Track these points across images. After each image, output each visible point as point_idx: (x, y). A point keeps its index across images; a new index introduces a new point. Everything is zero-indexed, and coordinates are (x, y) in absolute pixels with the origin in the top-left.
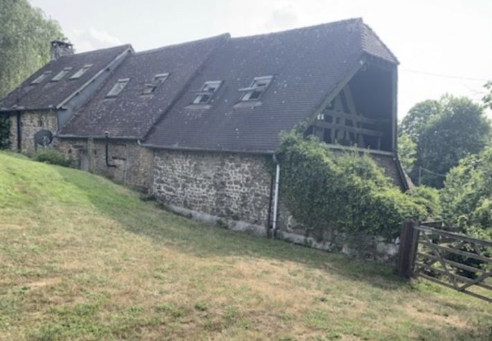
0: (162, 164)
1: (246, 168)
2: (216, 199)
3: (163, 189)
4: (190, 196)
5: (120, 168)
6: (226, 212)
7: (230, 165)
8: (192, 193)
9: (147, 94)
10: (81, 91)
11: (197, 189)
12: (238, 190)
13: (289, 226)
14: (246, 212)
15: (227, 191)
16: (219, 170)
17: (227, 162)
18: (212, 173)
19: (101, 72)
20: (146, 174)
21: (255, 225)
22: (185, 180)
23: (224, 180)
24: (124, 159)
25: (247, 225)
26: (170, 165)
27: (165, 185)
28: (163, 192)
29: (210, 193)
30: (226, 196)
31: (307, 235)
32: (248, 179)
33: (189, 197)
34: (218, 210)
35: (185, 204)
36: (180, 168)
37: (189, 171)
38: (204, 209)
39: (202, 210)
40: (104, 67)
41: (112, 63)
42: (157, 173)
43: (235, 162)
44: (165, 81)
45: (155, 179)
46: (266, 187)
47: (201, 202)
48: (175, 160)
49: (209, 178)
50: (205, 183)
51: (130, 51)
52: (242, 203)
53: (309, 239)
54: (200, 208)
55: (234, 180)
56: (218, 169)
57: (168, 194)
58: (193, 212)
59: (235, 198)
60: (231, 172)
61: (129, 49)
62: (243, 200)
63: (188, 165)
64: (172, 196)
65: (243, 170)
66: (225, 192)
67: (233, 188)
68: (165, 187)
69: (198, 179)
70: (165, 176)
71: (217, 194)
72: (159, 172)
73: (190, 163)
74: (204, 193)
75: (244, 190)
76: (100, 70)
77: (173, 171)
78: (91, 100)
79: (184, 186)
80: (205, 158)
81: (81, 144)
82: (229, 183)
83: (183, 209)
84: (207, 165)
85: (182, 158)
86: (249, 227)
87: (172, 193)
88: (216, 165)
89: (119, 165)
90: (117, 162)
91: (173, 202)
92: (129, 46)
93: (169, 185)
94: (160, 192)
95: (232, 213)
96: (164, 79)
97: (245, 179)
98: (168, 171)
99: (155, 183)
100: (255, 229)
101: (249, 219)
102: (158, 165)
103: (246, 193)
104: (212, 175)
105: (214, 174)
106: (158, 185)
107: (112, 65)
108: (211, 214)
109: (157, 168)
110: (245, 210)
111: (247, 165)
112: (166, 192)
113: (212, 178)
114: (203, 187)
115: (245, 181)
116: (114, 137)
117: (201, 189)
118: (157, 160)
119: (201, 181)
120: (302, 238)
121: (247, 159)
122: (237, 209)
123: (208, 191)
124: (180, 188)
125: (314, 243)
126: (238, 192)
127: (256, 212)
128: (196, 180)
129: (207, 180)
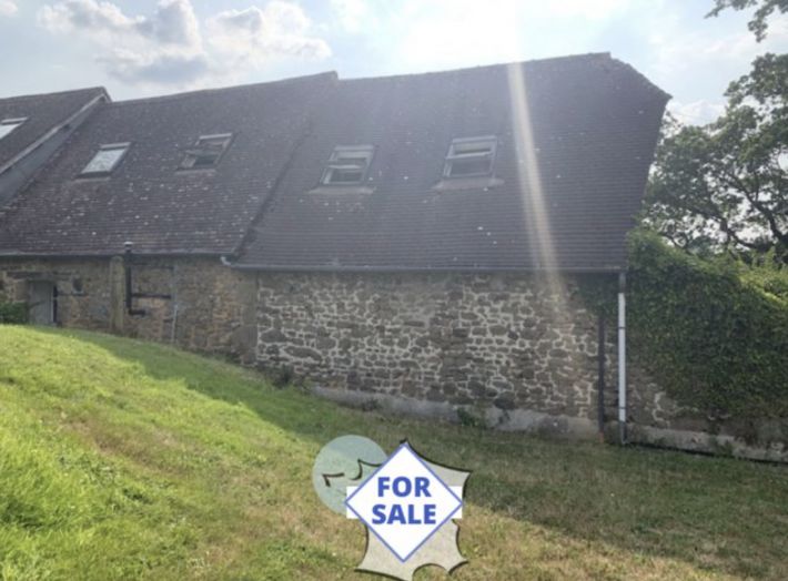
0: (280, 302)
1: (523, 302)
2: (440, 366)
3: (283, 354)
4: (366, 363)
5: (156, 314)
6: (474, 393)
7: (476, 297)
8: (374, 357)
9: (188, 169)
10: (16, 164)
11: (387, 348)
12: (504, 346)
13: (660, 414)
14: (533, 391)
15: (474, 349)
16: (444, 307)
17: (466, 291)
18: (426, 313)
19: (55, 130)
20: (233, 325)
21: (562, 416)
22: (349, 331)
23: (460, 327)
24: (168, 297)
25: (540, 417)
26: (301, 301)
27: (290, 344)
28: (286, 360)
29: (423, 354)
30: (469, 358)
31: (713, 431)
32: (528, 324)
33: (362, 366)
34: (450, 389)
35: (353, 381)
36: (334, 307)
37: (361, 313)
38: (410, 389)
39: (404, 391)
40: (60, 122)
41: (75, 115)
42: (265, 322)
43: (490, 290)
44: (230, 145)
45: (260, 334)
46: (584, 337)
47: (398, 374)
48: (316, 293)
49: (421, 324)
50: (407, 335)
51: (102, 99)
52: (518, 372)
53: (722, 439)
54: (400, 388)
55: (489, 325)
56: (443, 304)
57: (298, 363)
58: (378, 396)
59: (498, 362)
60: (482, 311)
61: (103, 95)
62: (520, 367)
63: (356, 300)
64: (313, 367)
65: (515, 305)
66: (468, 351)
67: (489, 341)
68: (288, 350)
69: (388, 327)
70: (288, 326)
71: (442, 356)
72: (272, 319)
73: (363, 297)
74: (406, 355)
75: (522, 345)
76: (53, 126)
77: (311, 315)
78: (36, 182)
79: (346, 345)
80: (404, 285)
81: (34, 269)
82: (474, 333)
83: (347, 392)
84: (411, 299)
85: (340, 288)
86: (546, 421)
87: (310, 360)
88: (435, 297)
89: (155, 310)
90: (143, 303)
91: (317, 379)
92: (101, 90)
93: (301, 343)
94: (278, 360)
95: (494, 394)
96: (225, 144)
97: (521, 322)
98: (295, 315)
99: (260, 342)
100: (563, 425)
101: (541, 404)
102: (268, 304)
103: (528, 350)
104: (426, 319)
105: (432, 315)
106: (268, 345)
107: (74, 120)
108: (429, 399)
109: (266, 310)
110: (531, 387)
111: (523, 295)
112: (295, 359)
113: (427, 326)
114: (403, 343)
115: (522, 327)
116: (147, 252)
117: (396, 348)
118: (264, 294)
119: (396, 331)
120: (701, 438)
121: (522, 283)
122: (505, 386)
123: (417, 351)
124: (336, 349)
125: (739, 447)
126: (506, 350)
127: (560, 391)
128: (381, 329)
129: (412, 329)
